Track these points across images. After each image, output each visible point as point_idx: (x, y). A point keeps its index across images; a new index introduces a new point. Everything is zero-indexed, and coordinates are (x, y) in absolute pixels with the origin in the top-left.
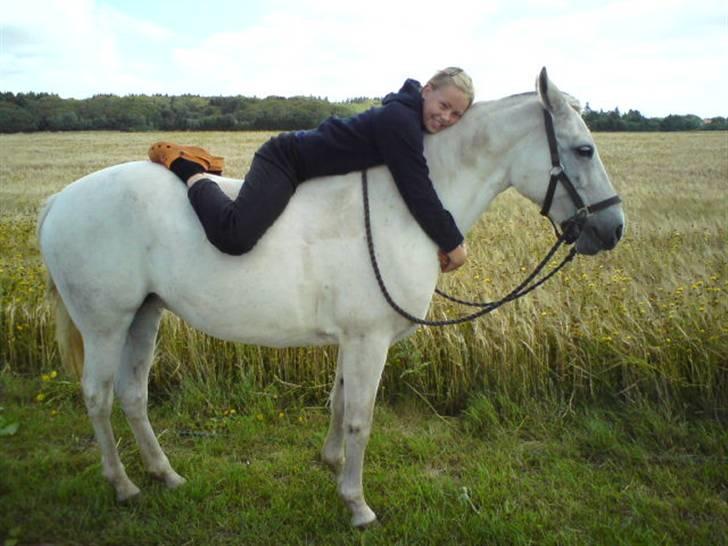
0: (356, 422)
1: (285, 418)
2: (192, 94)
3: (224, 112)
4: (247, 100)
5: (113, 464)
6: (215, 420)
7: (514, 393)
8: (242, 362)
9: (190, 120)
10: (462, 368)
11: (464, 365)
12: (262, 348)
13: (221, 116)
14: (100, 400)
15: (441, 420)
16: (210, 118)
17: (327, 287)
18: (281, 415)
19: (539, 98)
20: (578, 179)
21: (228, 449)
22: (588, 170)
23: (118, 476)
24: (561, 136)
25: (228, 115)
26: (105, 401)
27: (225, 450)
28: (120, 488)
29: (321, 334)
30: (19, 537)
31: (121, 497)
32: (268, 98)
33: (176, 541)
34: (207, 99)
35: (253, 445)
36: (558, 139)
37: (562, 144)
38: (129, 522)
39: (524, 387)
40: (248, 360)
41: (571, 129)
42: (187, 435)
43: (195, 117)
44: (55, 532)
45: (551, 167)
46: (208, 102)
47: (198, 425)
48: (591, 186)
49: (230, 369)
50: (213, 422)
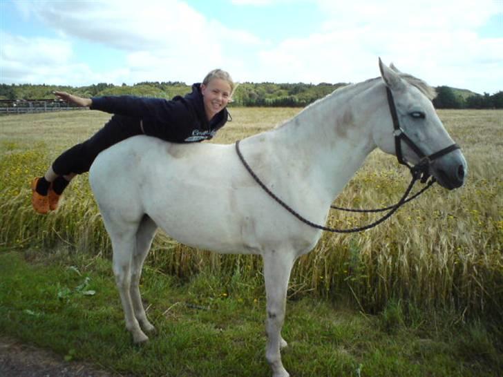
0: (273, 310)
1: (257, 302)
2: (269, 82)
3: (290, 94)
4: (305, 86)
5: (131, 320)
6: (212, 299)
7: (421, 303)
8: (239, 263)
9: (267, 99)
10: (385, 280)
11: (387, 279)
12: (253, 255)
13: (288, 97)
14: (122, 278)
15: (363, 317)
16: (279, 98)
17: (247, 218)
18: (255, 300)
19: (383, 81)
20: (416, 135)
21: (213, 319)
22: (424, 128)
23: (134, 328)
24: (399, 105)
25: (292, 96)
26: (125, 279)
27: (211, 320)
28: (135, 336)
29: (247, 247)
30: (73, 356)
31: (135, 341)
32: (321, 84)
33: (158, 374)
34: (278, 85)
35: (230, 319)
36: (397, 108)
37: (400, 111)
38: (134, 357)
39: (429, 299)
40: (243, 262)
41: (406, 99)
42: (192, 307)
43: (270, 97)
44: (92, 356)
45: (393, 130)
46: (279, 87)
47: (200, 301)
48: (429, 139)
49: (231, 267)
50: (210, 300)
